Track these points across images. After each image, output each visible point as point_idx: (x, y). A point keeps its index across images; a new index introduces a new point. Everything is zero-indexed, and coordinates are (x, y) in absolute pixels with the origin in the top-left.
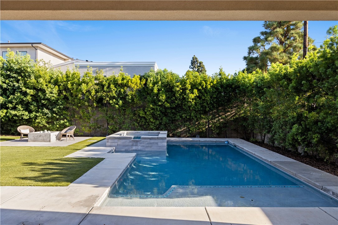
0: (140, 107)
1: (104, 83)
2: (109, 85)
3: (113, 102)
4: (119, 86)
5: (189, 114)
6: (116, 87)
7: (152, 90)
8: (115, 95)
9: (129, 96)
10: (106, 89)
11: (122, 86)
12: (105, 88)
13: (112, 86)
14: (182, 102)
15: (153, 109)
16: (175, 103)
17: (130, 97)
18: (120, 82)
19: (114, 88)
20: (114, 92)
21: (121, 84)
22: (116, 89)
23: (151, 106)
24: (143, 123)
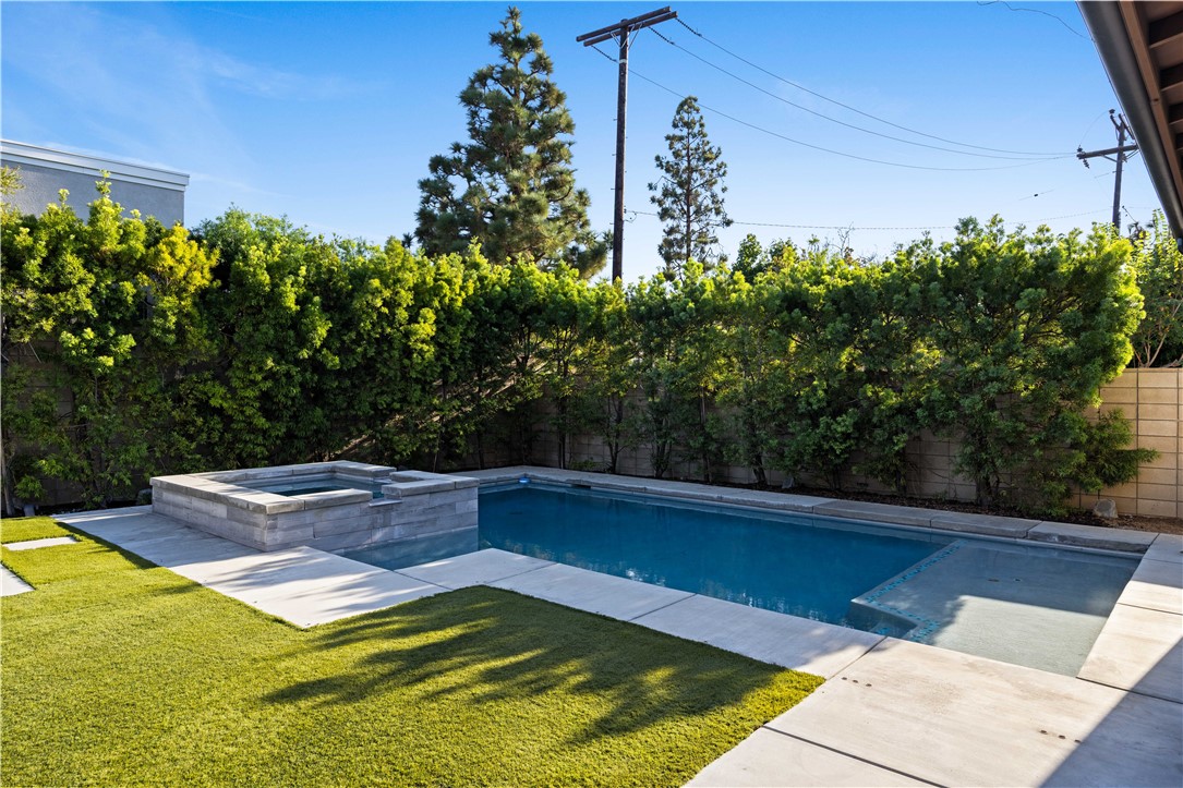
0: (203, 366)
1: (23, 238)
2: (55, 251)
3: (83, 340)
4: (103, 265)
5: (399, 395)
6: (90, 271)
7: (274, 298)
8: (88, 306)
9: (165, 317)
10: (37, 275)
11: (124, 264)
12: (33, 266)
13: (72, 262)
14: (379, 353)
15: (271, 375)
16: (353, 352)
17: (173, 319)
18: (111, 245)
19: (82, 272)
20: (83, 291)
21: (116, 257)
22: (92, 279)
23: (270, 363)
24: (216, 437)
